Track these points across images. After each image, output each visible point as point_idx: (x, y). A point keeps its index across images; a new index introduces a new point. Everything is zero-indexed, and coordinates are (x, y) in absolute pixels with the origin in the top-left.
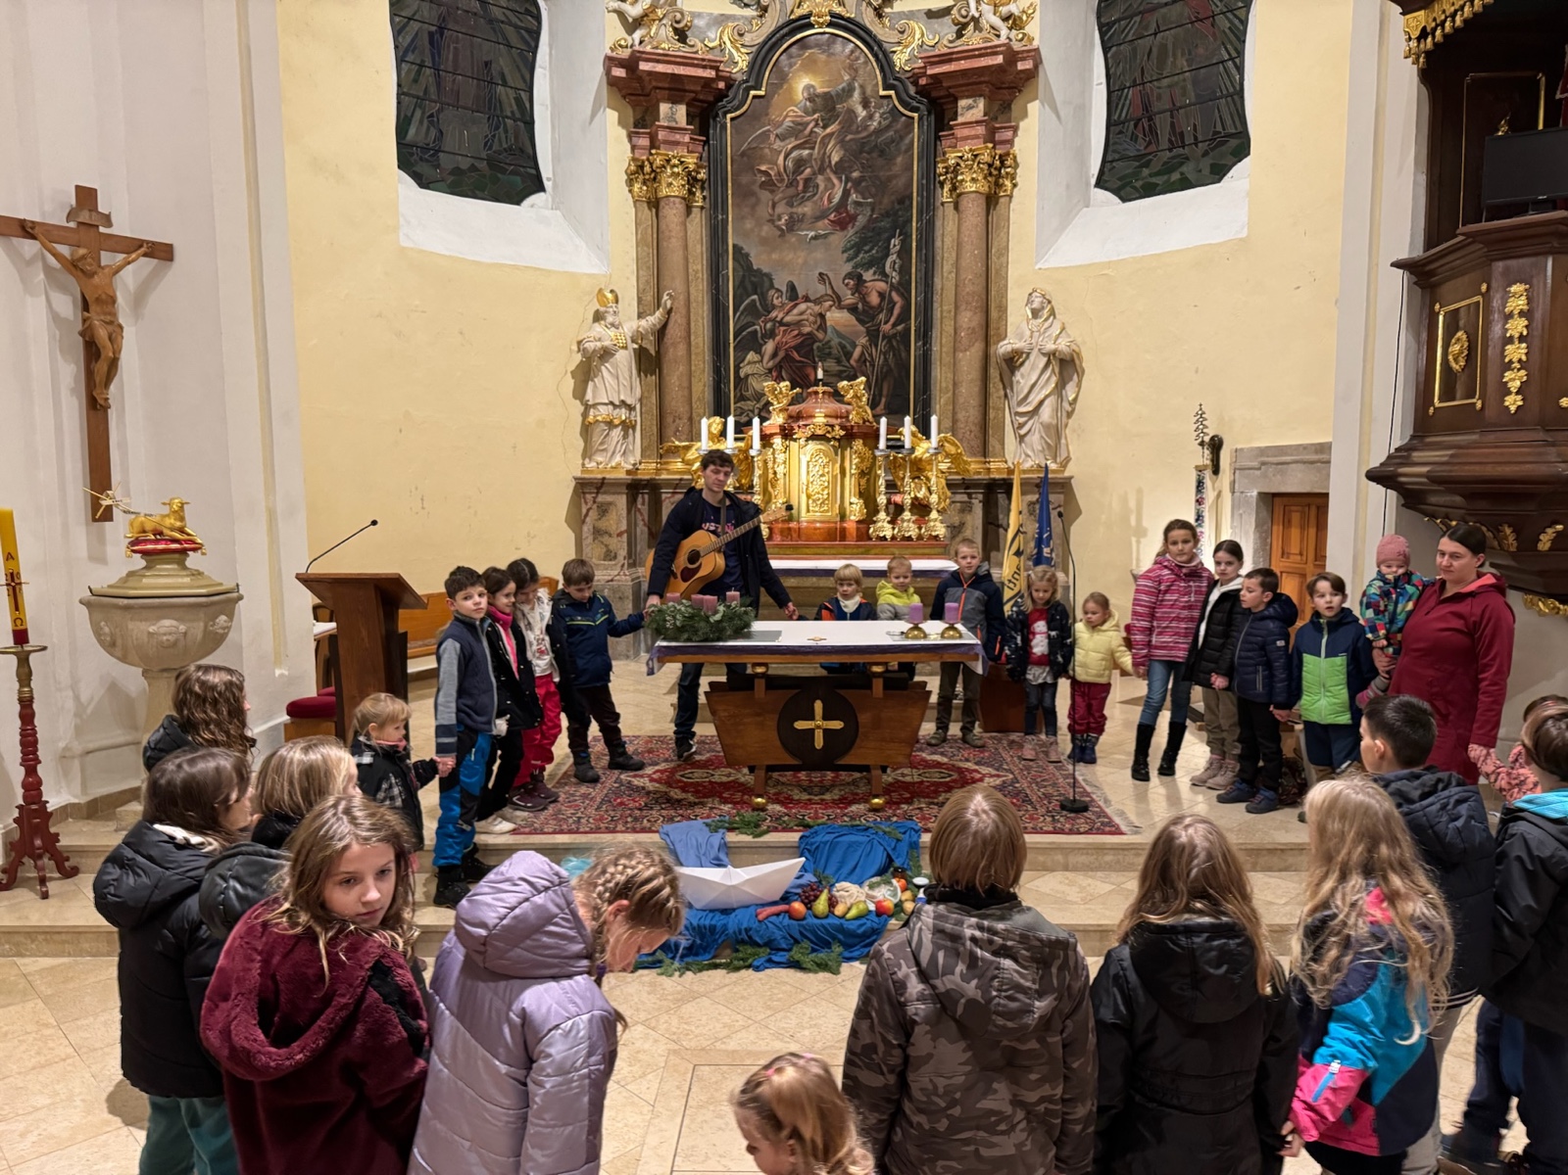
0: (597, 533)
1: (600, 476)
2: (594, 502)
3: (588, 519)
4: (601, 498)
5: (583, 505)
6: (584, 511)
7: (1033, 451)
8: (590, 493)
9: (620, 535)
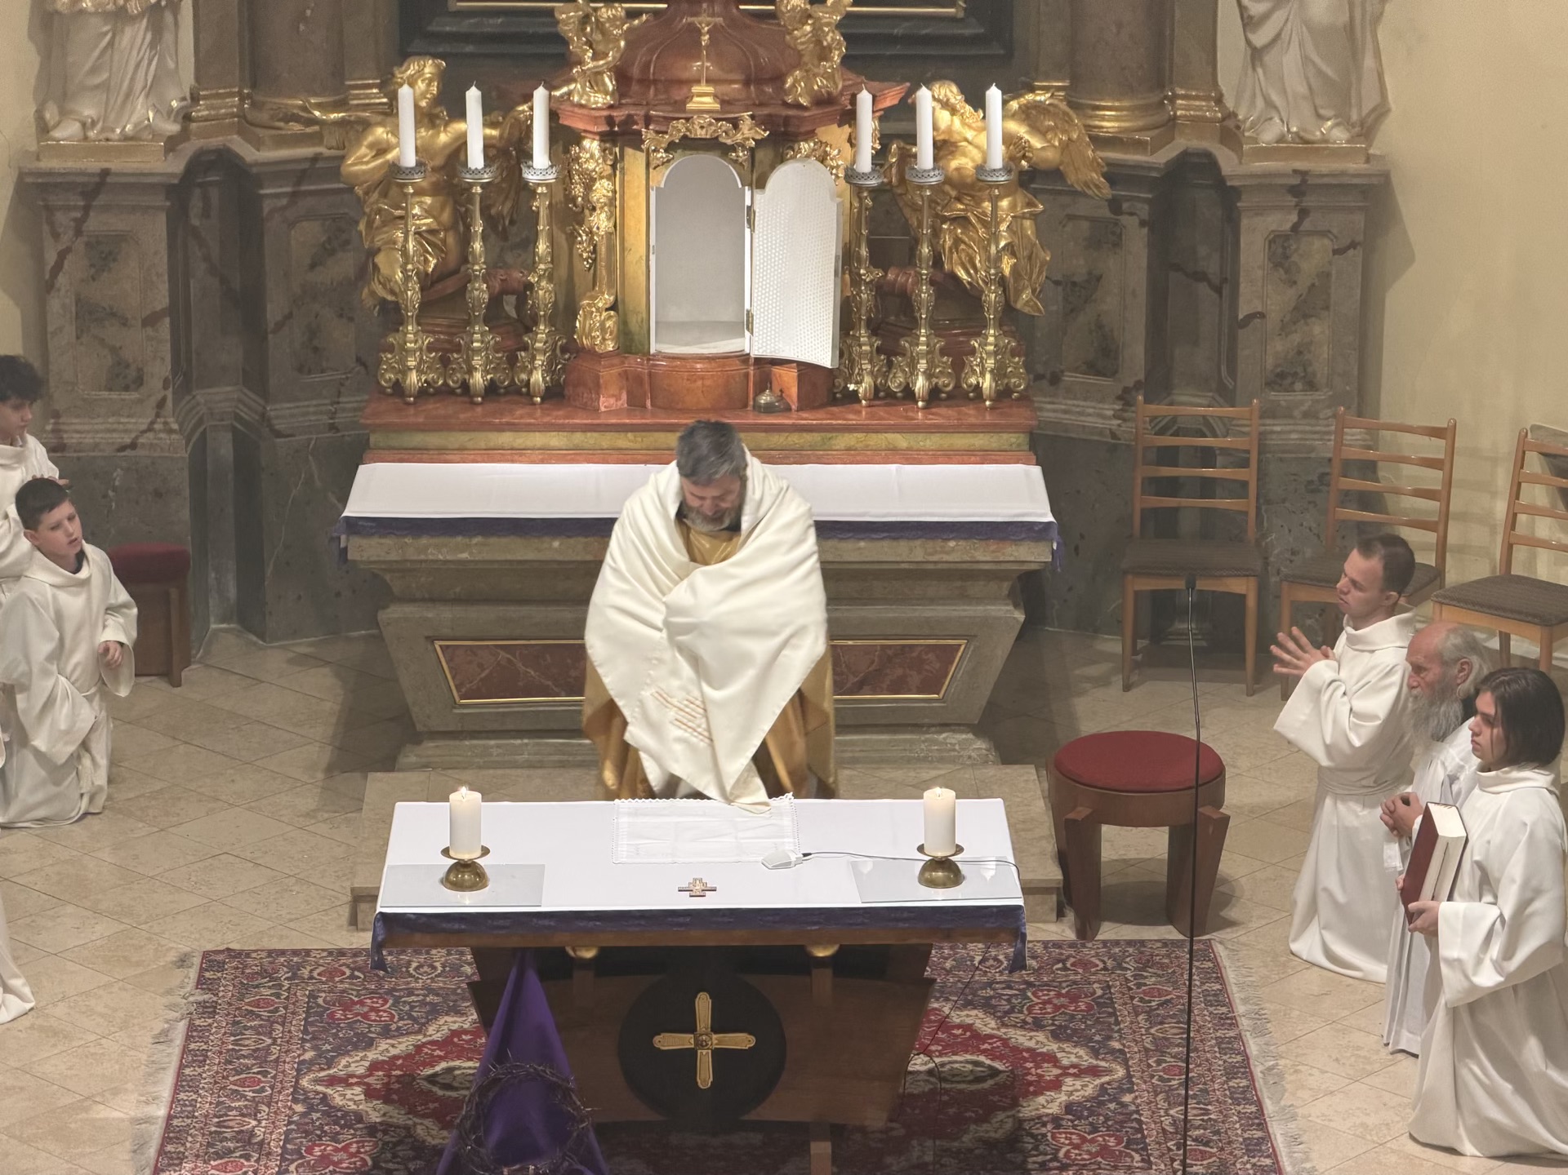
0: (88, 315)
1: (93, 165)
2: (78, 232)
3: (62, 279)
4: (95, 223)
5: (48, 242)
6: (51, 257)
7: (1284, 92)
8: (68, 208)
9: (151, 321)
